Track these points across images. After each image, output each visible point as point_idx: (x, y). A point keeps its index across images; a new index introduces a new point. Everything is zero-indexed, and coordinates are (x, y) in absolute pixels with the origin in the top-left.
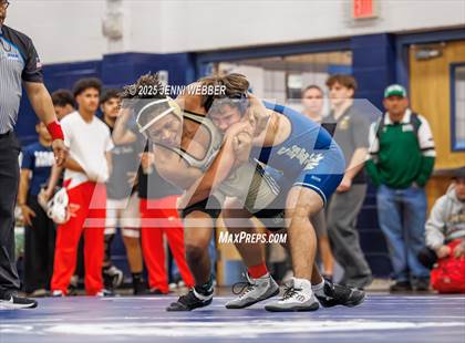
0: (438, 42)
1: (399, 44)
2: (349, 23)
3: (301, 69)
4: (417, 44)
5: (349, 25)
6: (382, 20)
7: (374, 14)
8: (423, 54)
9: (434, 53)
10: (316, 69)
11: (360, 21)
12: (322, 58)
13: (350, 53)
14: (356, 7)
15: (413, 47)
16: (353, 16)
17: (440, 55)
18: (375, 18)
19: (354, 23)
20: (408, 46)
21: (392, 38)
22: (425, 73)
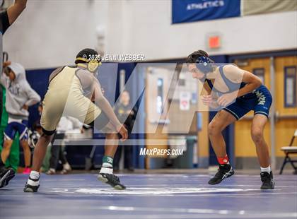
0: (247, 59)
6: (223, 49)
7: (218, 46)
9: (245, 64)
11: (212, 49)
16: (209, 47)
17: (249, 65)
18: (219, 48)
19: (209, 50)
20: (233, 60)
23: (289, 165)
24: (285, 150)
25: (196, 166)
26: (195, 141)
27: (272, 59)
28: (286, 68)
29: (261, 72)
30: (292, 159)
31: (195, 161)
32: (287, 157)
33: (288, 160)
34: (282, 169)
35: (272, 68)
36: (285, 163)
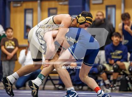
0: (20, 1)
4: (13, 1)
8: (15, 5)
9: (19, 5)
15: (12, 3)
17: (21, 6)
20: (10, 2)
22: (16, 12)
23: (49, 82)
27: (39, 2)
28: (49, 9)
29: (31, 11)
30: (52, 78)
32: (49, 76)
33: (49, 78)
34: (45, 85)
35: (39, 9)
36: (47, 80)
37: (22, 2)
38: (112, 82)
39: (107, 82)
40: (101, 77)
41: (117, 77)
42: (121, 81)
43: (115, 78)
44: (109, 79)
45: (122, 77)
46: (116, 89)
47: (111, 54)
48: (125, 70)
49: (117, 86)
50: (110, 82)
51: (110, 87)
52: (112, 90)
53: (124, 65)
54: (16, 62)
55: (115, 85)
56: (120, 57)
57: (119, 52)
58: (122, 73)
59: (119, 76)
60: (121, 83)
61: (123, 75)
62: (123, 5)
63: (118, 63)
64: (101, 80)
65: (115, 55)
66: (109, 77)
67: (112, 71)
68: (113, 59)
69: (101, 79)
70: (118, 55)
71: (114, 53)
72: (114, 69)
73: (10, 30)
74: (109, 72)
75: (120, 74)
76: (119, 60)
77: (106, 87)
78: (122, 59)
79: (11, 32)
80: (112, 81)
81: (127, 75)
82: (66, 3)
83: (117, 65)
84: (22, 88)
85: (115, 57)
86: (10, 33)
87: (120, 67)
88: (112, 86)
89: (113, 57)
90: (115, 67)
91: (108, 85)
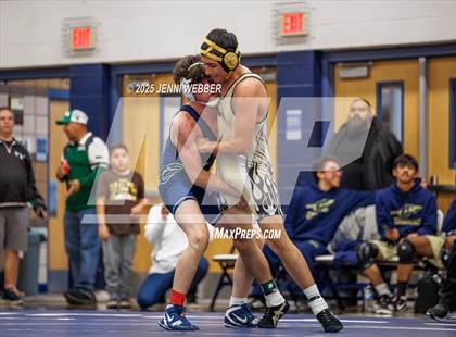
0: (150, 74)
1: (114, 74)
2: (68, 52)
3: (22, 93)
4: (130, 74)
5: (68, 54)
6: (99, 51)
7: (91, 46)
10: (37, 93)
11: (78, 51)
12: (43, 83)
13: (68, 80)
14: (75, 38)
15: (126, 77)
16: (72, 46)
18: (92, 49)
19: (72, 53)
20: (122, 76)
21: (107, 67)
24: (221, 261)
25: (43, 289)
26: (42, 238)
31: (42, 278)
32: (225, 274)
33: (226, 280)
34: (215, 298)
36: (221, 285)
37: (154, 76)
38: (396, 291)
39: (382, 289)
40: (366, 276)
41: (410, 275)
42: (420, 285)
43: (405, 279)
44: (387, 281)
45: (421, 275)
46: (406, 309)
47: (392, 213)
48: (432, 256)
49: (410, 300)
50: (391, 288)
51: (391, 303)
52: (396, 310)
53: (428, 243)
54: (139, 237)
55: (403, 298)
56: (416, 223)
57: (413, 209)
58: (421, 264)
59: (415, 272)
60: (418, 291)
61: (425, 269)
62: (422, 81)
63: (413, 237)
64: (365, 285)
65: (403, 217)
66: (387, 275)
67: (396, 259)
68: (398, 227)
69: (367, 281)
70: (412, 217)
71: (400, 212)
72: (400, 253)
73: (119, 151)
74: (387, 261)
75: (417, 268)
76: (414, 229)
77: (379, 303)
78: (421, 226)
79: (124, 156)
80: (395, 286)
81: (435, 270)
82: (272, 76)
83: (408, 243)
84: (154, 308)
85: (405, 223)
86: (121, 158)
87: (418, 249)
88: (394, 300)
89: (398, 222)
90: (404, 247)
91: (385, 296)
